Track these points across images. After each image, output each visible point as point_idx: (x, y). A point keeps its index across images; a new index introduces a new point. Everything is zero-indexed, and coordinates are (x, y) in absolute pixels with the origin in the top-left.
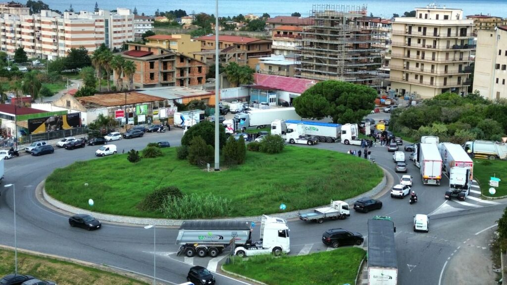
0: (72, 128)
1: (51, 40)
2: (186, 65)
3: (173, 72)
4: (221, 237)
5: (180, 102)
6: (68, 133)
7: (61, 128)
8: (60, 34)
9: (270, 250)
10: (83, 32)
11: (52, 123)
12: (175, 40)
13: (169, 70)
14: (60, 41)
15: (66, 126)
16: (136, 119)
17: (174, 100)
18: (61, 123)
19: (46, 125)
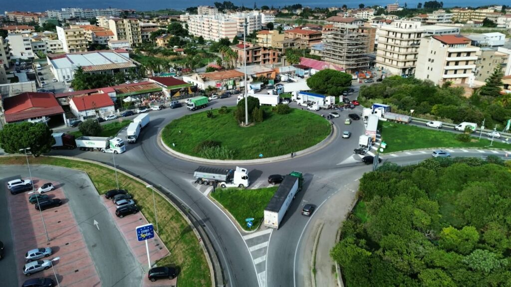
0: (193, 93)
1: (216, 31)
2: (267, 52)
3: (260, 56)
4: (214, 177)
5: (255, 76)
6: (192, 96)
7: (188, 94)
8: (220, 29)
9: (237, 186)
10: (231, 27)
11: (183, 91)
12: (271, 34)
13: (257, 55)
14: (220, 32)
15: (190, 92)
16: (227, 87)
17: (252, 75)
18: (188, 91)
19: (180, 92)
